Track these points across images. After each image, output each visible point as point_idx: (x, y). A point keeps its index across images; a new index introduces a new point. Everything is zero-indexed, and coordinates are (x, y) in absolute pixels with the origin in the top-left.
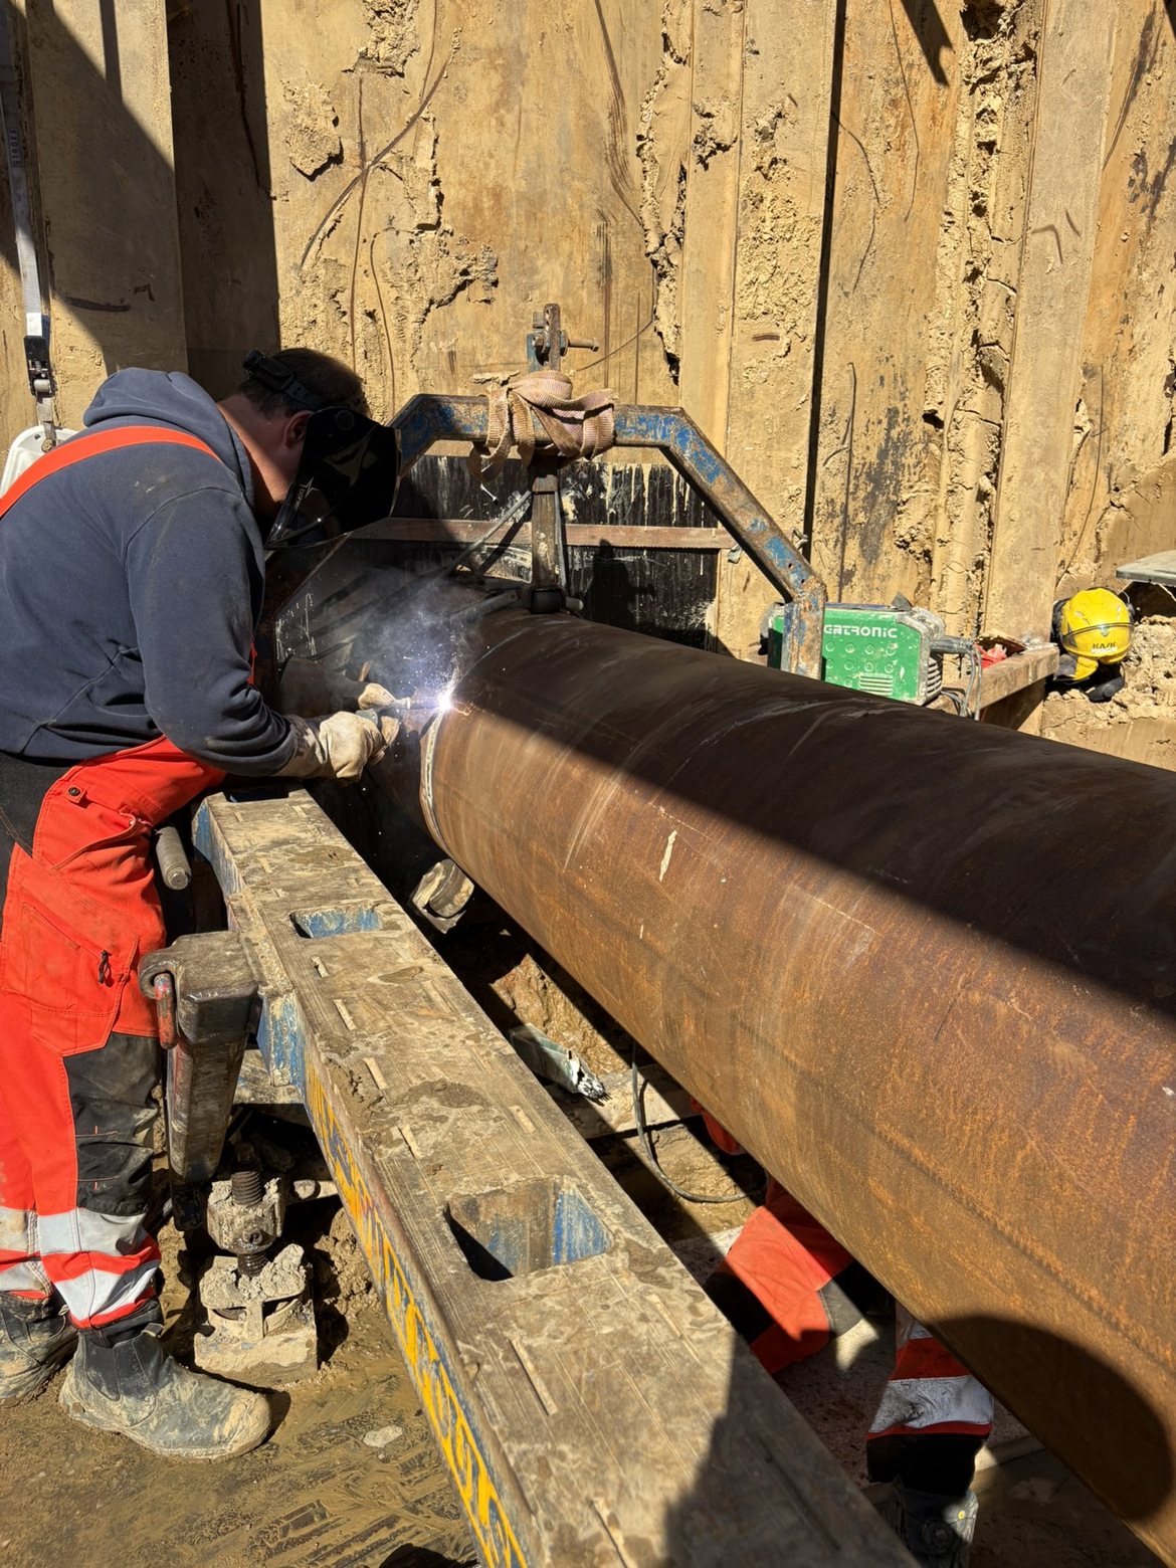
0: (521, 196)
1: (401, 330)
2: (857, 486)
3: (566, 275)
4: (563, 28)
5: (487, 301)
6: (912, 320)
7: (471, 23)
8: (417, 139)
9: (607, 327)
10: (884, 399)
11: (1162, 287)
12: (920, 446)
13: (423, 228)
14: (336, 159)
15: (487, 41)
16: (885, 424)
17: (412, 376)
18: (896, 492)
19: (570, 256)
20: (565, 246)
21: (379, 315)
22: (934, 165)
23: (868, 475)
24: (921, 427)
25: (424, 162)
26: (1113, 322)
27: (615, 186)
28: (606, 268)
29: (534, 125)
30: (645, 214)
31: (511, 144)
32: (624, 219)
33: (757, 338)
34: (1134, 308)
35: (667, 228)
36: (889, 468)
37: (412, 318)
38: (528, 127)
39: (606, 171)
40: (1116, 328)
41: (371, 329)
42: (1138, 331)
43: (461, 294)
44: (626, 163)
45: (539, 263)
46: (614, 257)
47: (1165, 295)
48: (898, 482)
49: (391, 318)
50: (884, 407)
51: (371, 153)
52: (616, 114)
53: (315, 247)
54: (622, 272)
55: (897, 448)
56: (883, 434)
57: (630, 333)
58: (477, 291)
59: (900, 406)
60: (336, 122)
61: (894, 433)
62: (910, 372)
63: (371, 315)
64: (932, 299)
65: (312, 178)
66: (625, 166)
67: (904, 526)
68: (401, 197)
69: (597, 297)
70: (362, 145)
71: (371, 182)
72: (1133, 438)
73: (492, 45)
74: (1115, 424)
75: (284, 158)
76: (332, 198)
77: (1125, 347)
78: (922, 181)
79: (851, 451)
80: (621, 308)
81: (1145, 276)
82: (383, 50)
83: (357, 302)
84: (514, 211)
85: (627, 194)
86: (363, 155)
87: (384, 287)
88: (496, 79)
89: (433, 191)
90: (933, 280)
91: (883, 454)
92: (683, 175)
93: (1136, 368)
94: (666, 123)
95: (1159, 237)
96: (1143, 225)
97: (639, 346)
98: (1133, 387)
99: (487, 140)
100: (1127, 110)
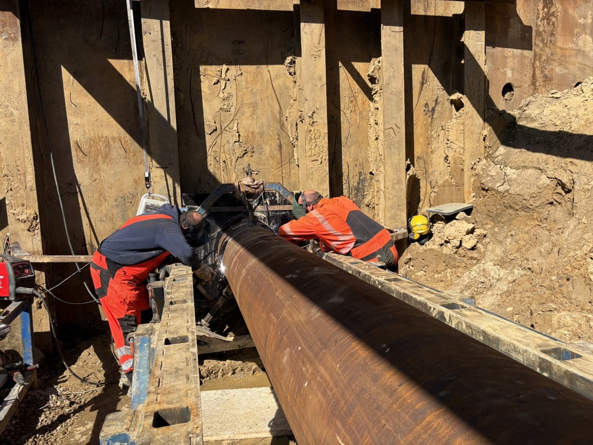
0: (258, 133)
1: (231, 164)
2: (352, 192)
3: (270, 149)
4: (266, 97)
5: (252, 156)
6: (363, 150)
7: (245, 99)
8: (233, 124)
9: (281, 160)
10: (357, 170)
11: (439, 135)
12: (369, 180)
13: (235, 142)
14: (216, 130)
15: (248, 102)
16: (358, 176)
17: (234, 174)
18: (364, 192)
19: (271, 144)
20: (270, 142)
21: (226, 161)
22: (365, 114)
23: (355, 189)
24: (369, 176)
25: (235, 128)
26: (425, 145)
27: (281, 128)
28: (280, 146)
29: (261, 117)
30: (289, 133)
31: (255, 122)
32: (284, 135)
33: (313, 161)
34: (431, 141)
35: (294, 136)
36: (361, 186)
37: (234, 161)
38: (259, 118)
39: (279, 125)
40: (426, 146)
41: (224, 164)
42: (433, 147)
43: (245, 155)
44: (283, 123)
45: (264, 146)
46: (282, 143)
47: (440, 137)
48: (364, 190)
49: (229, 162)
50: (357, 172)
51: (223, 128)
52: (281, 113)
53: (211, 148)
54: (284, 146)
55: (362, 182)
56: (358, 178)
57: (287, 160)
58: (249, 154)
59: (362, 171)
60: (215, 123)
61: (361, 178)
62: (364, 163)
63: (224, 162)
64: (368, 145)
65: (210, 134)
66: (283, 124)
67: (366, 201)
68: (230, 136)
69: (279, 152)
70: (221, 126)
71: (223, 134)
72: (436, 174)
73: (250, 102)
74: (430, 170)
75: (207, 130)
76: (214, 138)
77: (430, 151)
78: (362, 118)
79: (349, 183)
80: (285, 154)
81: (433, 133)
82: (225, 107)
83: (221, 159)
84: (257, 136)
85: (284, 130)
86: (221, 128)
87: (227, 155)
88: (251, 109)
89: (237, 134)
90: (368, 140)
91: (358, 183)
92: (297, 125)
93: (434, 156)
94: (292, 114)
95: (435, 123)
96: (430, 120)
97: (290, 162)
98: (434, 161)
99: (250, 122)
100: (420, 94)
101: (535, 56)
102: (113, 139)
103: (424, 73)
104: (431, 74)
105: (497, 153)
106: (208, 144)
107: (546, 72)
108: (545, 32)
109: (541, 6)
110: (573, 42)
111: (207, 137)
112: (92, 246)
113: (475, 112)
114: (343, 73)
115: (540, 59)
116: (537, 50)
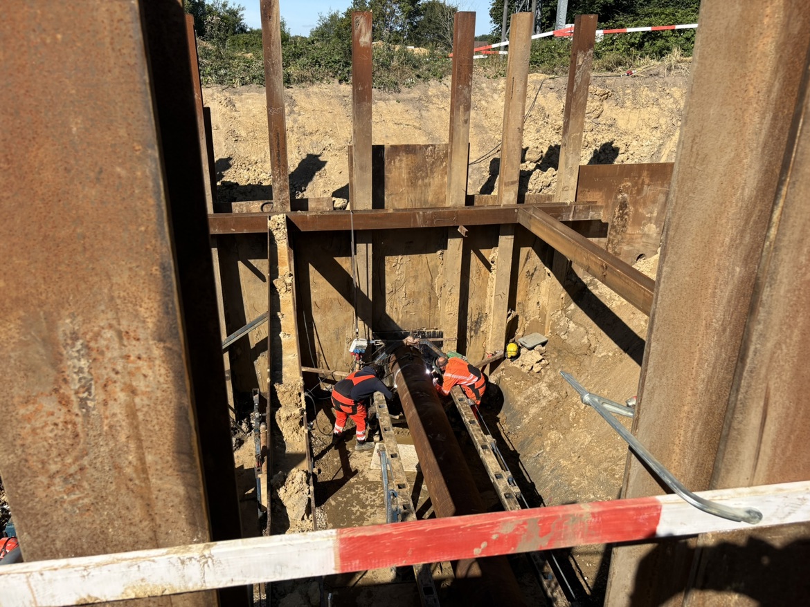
0: (417, 292)
1: (400, 309)
2: (473, 324)
3: (424, 300)
4: (424, 272)
6: (482, 301)
7: (411, 274)
8: (403, 287)
9: (430, 306)
10: (478, 311)
11: (535, 289)
12: (485, 318)
13: (403, 297)
14: (392, 291)
17: (401, 314)
19: (424, 298)
22: (485, 279)
23: (475, 323)
24: (484, 315)
25: (404, 290)
27: (431, 289)
28: (430, 299)
30: (436, 292)
31: (416, 286)
32: (433, 292)
34: (529, 293)
35: (439, 294)
36: (479, 321)
38: (419, 284)
39: (430, 287)
40: (525, 296)
41: (396, 310)
42: (530, 296)
43: (408, 305)
44: (433, 286)
45: (420, 299)
46: (431, 297)
48: (481, 323)
49: (398, 308)
50: (477, 313)
51: (397, 290)
52: (432, 281)
53: (388, 301)
54: (433, 299)
55: (480, 318)
56: (478, 316)
58: (411, 304)
59: (481, 312)
61: (480, 316)
62: (482, 308)
63: (396, 308)
64: (486, 297)
65: (388, 294)
67: (481, 329)
68: (400, 294)
69: (429, 302)
70: (395, 289)
71: (396, 293)
72: (531, 312)
73: (414, 275)
74: (526, 310)
75: (387, 292)
76: (391, 296)
77: (527, 299)
78: (483, 282)
79: (471, 319)
80: (432, 303)
81: (531, 288)
82: (399, 279)
83: (394, 307)
85: (433, 290)
87: (398, 305)
88: (414, 279)
89: (405, 293)
90: (486, 295)
91: (478, 319)
93: (530, 302)
94: (439, 282)
95: (533, 282)
96: (529, 281)
97: (435, 307)
98: (530, 305)
99: (413, 286)
100: (524, 265)
101: (609, 241)
102: (335, 299)
103: (528, 253)
104: (533, 253)
105: (569, 308)
106: (387, 299)
107: (616, 250)
108: (618, 225)
109: (617, 209)
110: (640, 229)
111: (387, 296)
112: (319, 353)
113: (558, 282)
114: (473, 257)
115: (612, 242)
116: (611, 237)
